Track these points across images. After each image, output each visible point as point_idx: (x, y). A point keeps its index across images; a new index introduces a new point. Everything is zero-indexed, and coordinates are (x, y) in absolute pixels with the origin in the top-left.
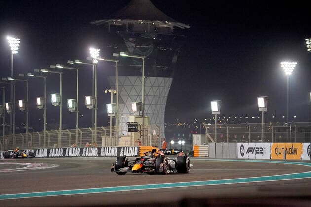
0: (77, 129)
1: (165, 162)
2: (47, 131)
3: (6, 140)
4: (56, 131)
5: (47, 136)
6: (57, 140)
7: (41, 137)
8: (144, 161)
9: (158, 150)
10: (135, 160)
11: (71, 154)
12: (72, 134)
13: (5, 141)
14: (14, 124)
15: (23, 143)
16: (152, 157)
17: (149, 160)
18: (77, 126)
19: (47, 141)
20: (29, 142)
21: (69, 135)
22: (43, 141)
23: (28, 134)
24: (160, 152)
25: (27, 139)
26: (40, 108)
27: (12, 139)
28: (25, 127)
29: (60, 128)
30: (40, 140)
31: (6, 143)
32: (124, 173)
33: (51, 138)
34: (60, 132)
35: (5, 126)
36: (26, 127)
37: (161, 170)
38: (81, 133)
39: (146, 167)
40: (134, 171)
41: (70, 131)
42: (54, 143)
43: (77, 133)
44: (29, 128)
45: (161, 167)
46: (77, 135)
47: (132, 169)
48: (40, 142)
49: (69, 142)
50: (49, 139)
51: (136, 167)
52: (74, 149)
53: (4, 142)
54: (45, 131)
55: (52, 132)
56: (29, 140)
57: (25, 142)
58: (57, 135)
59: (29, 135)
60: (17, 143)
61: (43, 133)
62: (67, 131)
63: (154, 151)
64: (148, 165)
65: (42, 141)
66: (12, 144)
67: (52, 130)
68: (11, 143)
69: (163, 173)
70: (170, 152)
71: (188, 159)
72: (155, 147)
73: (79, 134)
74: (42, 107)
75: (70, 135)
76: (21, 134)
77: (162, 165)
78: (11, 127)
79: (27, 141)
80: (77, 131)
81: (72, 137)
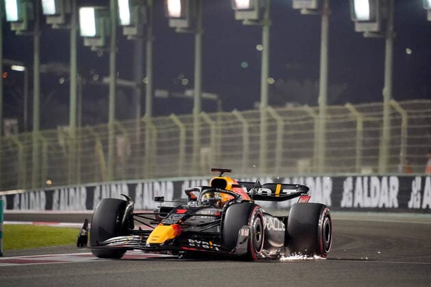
0: (388, 102)
1: (253, 222)
2: (271, 110)
3: (121, 140)
4: (306, 108)
5: (272, 128)
6: (311, 145)
7: (250, 130)
8: (187, 216)
9: (230, 183)
10: (156, 214)
11: (362, 200)
12: (366, 124)
13: (115, 141)
14: (147, 81)
15: (182, 153)
16: (212, 203)
17: (202, 212)
18: (386, 91)
19: (272, 146)
20: (205, 151)
21: (352, 124)
22: (258, 147)
23: (202, 119)
24: (237, 191)
25: (196, 137)
26: (247, 18)
27: (143, 137)
28: (189, 93)
29: (322, 99)
30: (246, 142)
31: (120, 152)
32: (117, 253)
33: (285, 137)
34: (321, 116)
35: (118, 88)
36: (195, 94)
37: (241, 248)
38: (405, 118)
39: (191, 235)
40: (155, 248)
41: (360, 110)
42: (298, 156)
43: (386, 118)
44: (206, 95)
45: (240, 240)
46: (386, 128)
47: (148, 242)
48: (246, 151)
49: (354, 152)
50: (280, 140)
51: (161, 233)
52: (375, 181)
53: (110, 146)
54: (263, 106)
55: (290, 113)
56: (205, 141)
57: (189, 150)
58: (311, 126)
59: (205, 125)
60: (160, 152)
61: (258, 116)
62: (347, 111)
63: (219, 185)
64: (198, 229)
65: (254, 147)
66: (143, 154)
67: (290, 107)
68: (138, 150)
69: (248, 257)
70: (269, 192)
71: (328, 216)
72: (222, 171)
73: (396, 121)
74: (254, 15)
75: (360, 127)
76: (173, 117)
77: (244, 232)
78: (138, 92)
79: (196, 145)
80: (386, 113)
81: (365, 133)
